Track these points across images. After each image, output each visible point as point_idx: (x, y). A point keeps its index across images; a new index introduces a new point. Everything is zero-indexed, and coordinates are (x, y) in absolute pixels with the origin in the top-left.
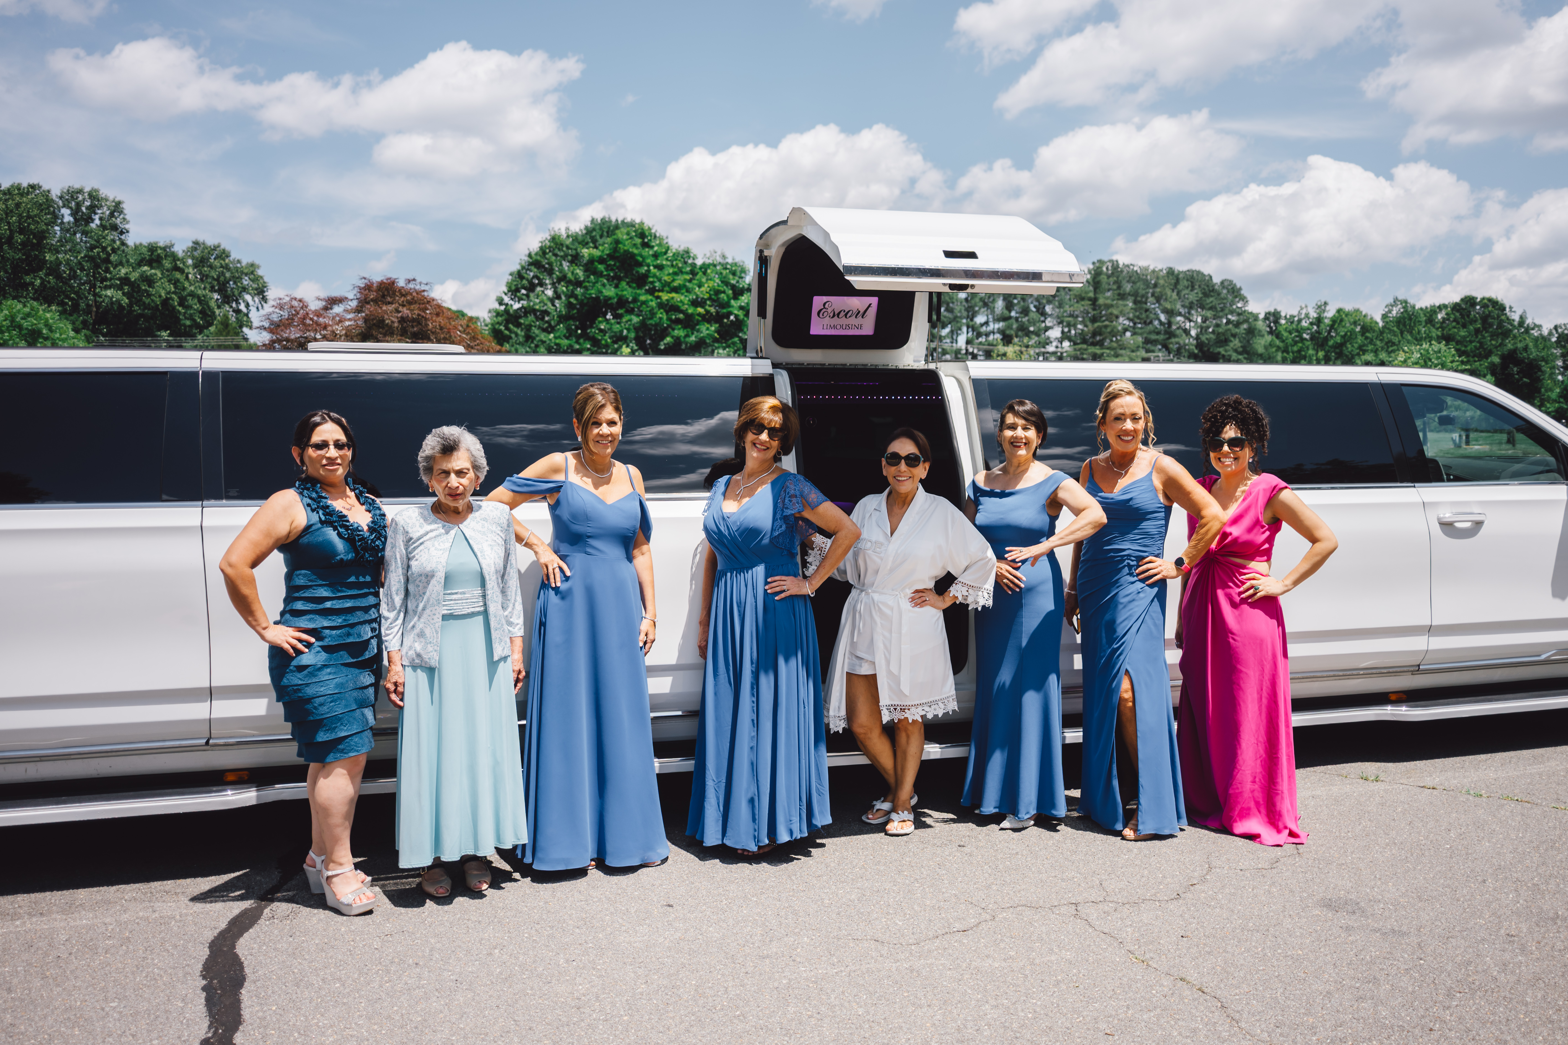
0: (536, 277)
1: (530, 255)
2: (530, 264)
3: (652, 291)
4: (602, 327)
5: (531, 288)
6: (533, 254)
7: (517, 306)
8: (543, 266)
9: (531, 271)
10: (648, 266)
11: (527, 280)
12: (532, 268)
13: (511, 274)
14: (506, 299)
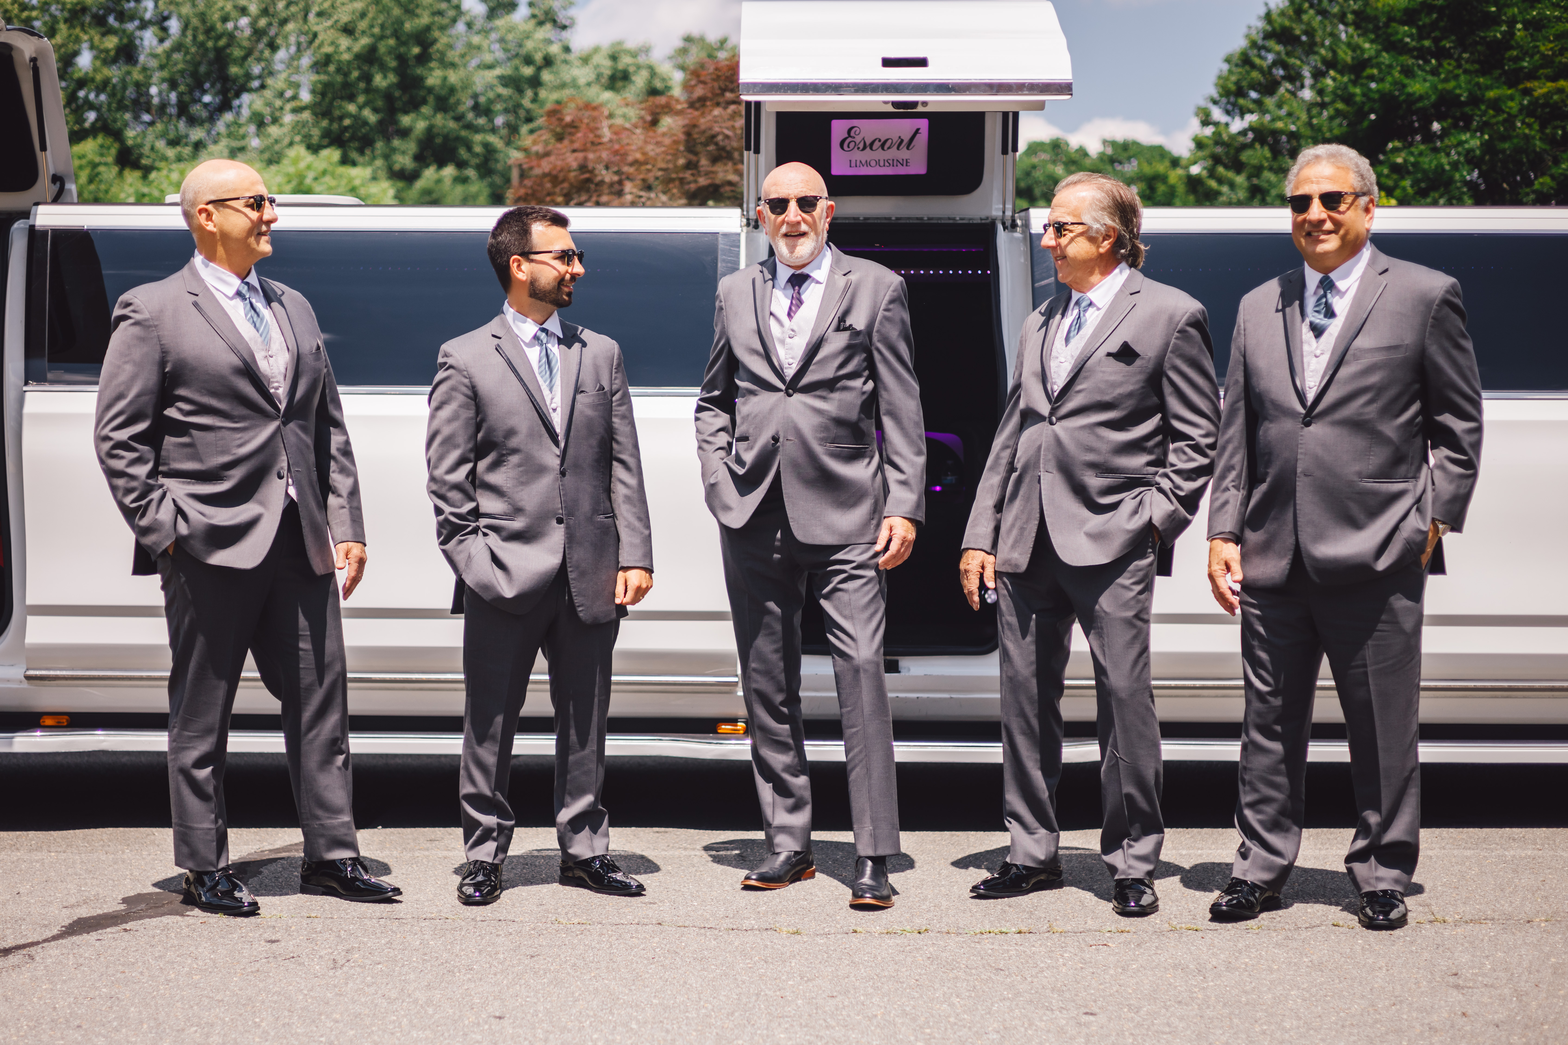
0: (1279, 62)
1: (1268, 17)
2: (1267, 36)
3: (1514, 79)
4: (1399, 160)
5: (1269, 87)
6: (1274, 16)
7: (1237, 125)
8: (1297, 39)
9: (1268, 50)
10: (1512, 23)
11: (1261, 70)
12: (1271, 44)
13: (1228, 60)
14: (1217, 114)
